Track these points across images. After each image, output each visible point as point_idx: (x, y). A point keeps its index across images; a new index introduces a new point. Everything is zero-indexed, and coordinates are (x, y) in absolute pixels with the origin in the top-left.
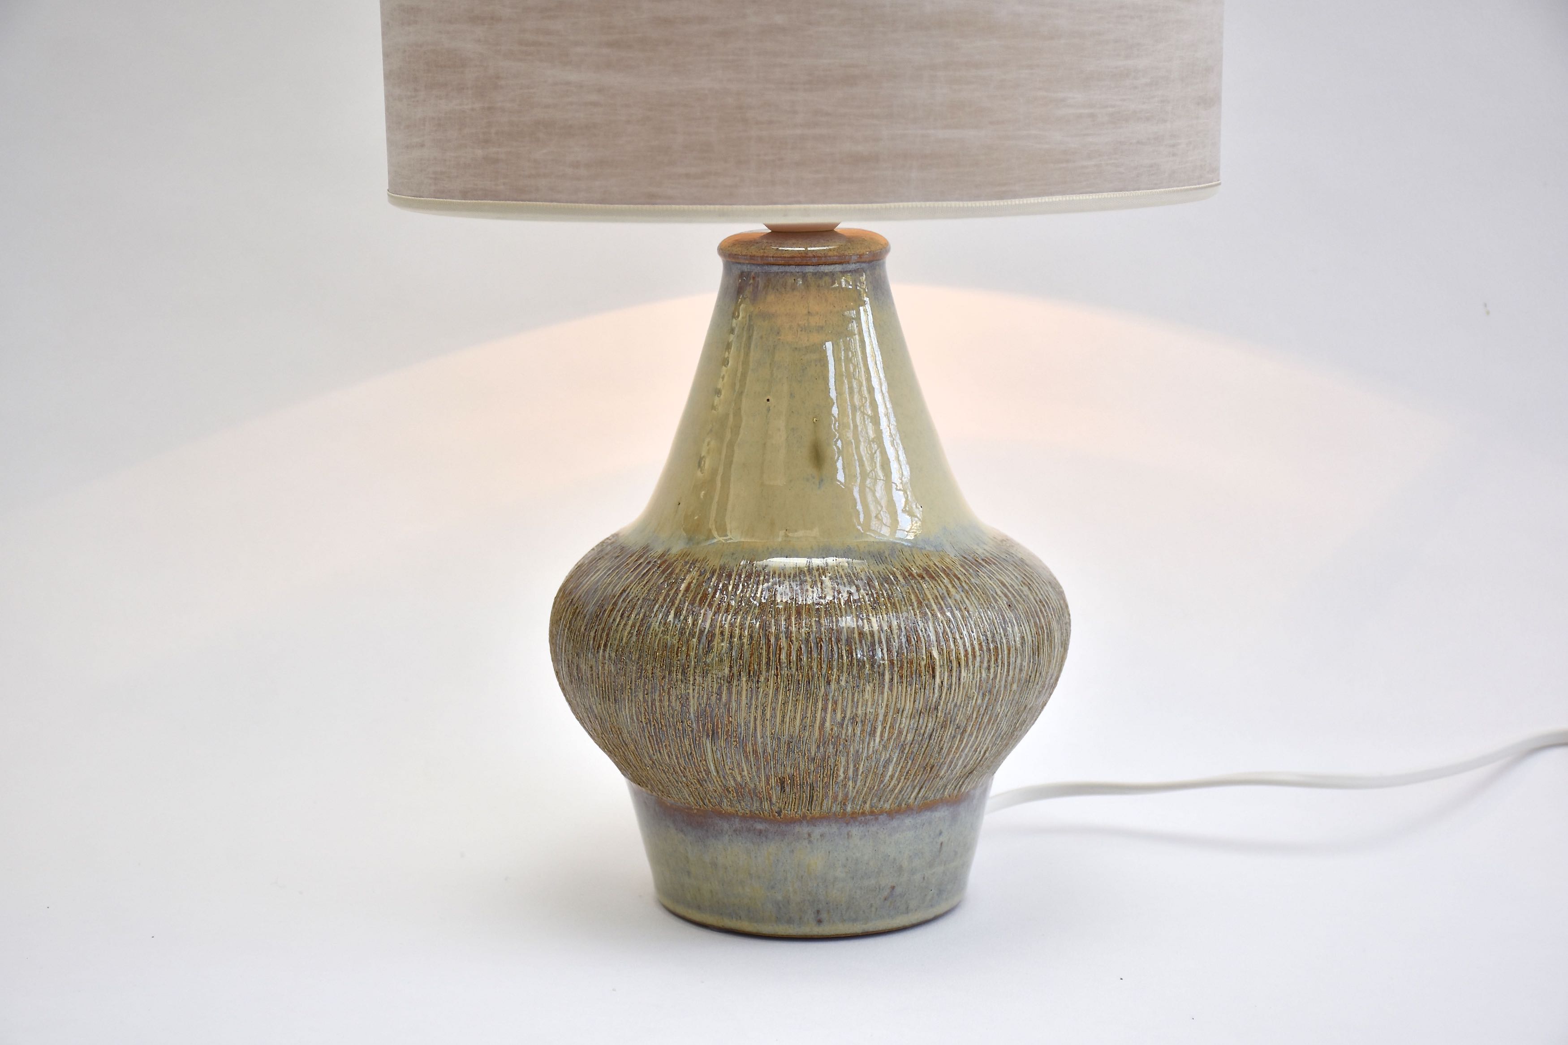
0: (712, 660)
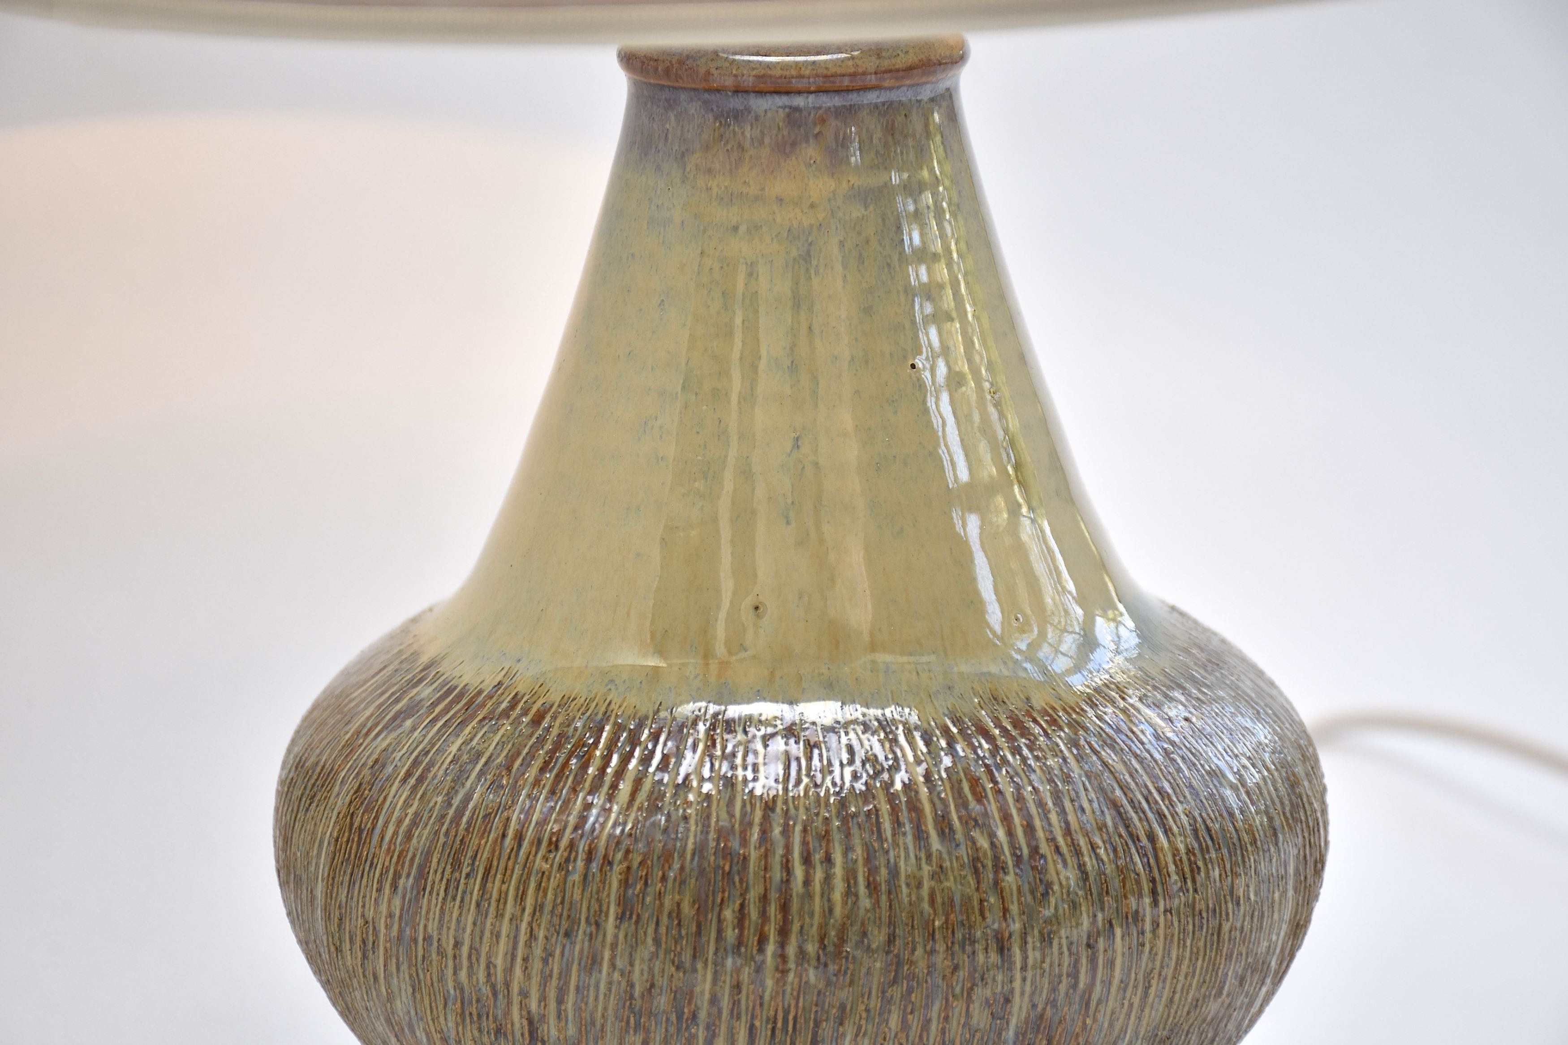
0: (1056, 908)
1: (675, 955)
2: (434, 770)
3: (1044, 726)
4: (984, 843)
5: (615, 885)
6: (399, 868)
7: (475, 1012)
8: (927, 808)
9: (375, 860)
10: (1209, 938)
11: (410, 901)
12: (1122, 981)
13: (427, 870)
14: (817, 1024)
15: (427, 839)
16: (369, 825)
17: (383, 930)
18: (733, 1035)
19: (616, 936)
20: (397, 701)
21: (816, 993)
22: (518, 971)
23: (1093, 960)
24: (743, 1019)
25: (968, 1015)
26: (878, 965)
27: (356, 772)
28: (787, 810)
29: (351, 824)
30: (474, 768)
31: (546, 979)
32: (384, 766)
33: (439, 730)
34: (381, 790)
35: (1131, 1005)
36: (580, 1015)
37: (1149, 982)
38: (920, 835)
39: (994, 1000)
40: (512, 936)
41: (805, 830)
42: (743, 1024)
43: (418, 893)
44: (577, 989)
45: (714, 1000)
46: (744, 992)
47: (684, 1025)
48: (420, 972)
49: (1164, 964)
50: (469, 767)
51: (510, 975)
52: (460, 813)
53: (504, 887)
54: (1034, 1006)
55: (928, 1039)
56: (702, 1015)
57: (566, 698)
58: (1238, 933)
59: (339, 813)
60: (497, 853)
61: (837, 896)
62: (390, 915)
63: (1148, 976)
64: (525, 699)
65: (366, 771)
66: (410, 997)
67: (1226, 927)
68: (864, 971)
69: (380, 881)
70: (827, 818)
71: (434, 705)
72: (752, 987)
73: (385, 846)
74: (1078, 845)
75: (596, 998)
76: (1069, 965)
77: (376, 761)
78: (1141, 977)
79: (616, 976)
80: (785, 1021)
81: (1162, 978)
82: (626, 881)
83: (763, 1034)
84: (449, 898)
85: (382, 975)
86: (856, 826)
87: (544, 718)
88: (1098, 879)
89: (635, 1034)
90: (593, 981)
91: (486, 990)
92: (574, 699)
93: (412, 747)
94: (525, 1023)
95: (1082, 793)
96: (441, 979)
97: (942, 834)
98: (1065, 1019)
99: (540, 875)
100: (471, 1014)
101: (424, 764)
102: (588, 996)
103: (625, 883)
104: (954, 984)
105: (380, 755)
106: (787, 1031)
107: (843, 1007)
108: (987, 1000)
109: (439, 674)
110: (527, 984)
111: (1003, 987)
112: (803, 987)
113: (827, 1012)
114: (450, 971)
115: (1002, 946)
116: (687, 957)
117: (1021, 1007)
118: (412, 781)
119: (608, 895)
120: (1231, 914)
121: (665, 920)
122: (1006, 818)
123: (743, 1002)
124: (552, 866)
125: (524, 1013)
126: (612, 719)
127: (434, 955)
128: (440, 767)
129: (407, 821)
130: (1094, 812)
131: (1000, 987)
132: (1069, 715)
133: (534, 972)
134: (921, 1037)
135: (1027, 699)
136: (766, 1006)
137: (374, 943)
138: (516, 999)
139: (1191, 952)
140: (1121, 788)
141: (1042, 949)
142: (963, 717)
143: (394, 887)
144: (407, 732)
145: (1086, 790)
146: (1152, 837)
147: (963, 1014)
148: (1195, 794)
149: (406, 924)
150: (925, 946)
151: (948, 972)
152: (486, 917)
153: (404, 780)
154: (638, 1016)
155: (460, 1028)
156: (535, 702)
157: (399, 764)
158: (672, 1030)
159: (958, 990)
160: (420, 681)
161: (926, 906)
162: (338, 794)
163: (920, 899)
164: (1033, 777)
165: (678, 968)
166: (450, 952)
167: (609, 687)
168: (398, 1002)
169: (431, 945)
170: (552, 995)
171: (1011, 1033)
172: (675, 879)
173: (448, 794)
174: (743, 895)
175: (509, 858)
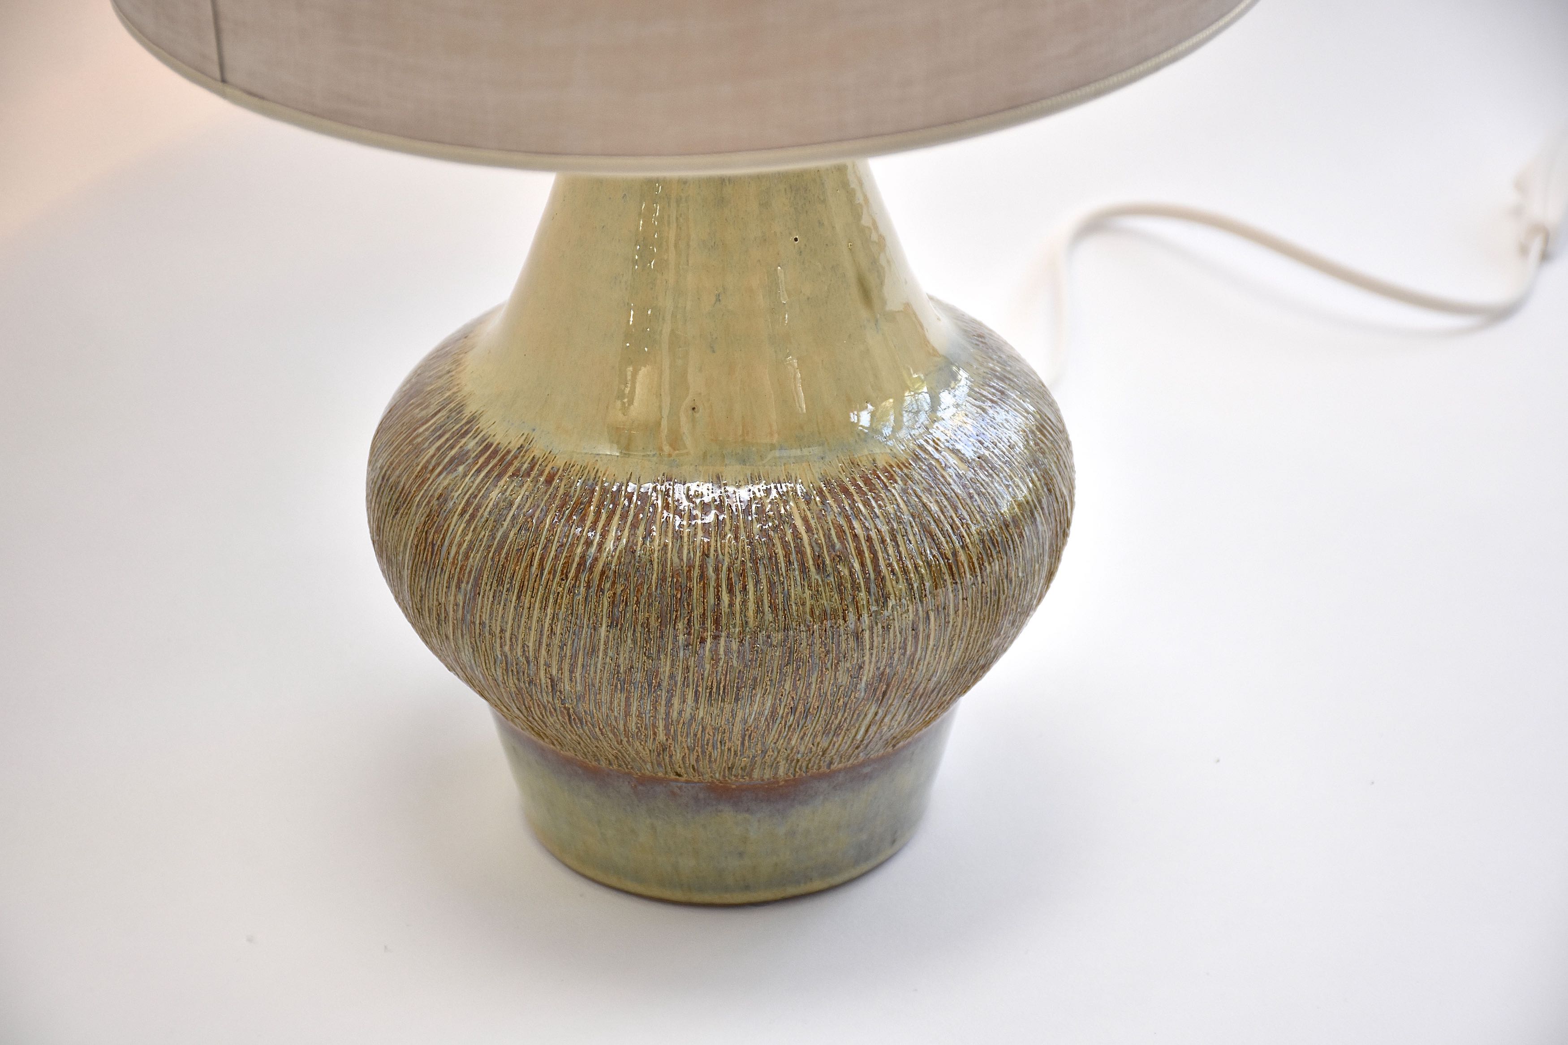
1: (646, 650)
2: (481, 511)
3: (885, 480)
4: (845, 572)
5: (606, 604)
6: (461, 576)
7: (515, 670)
8: (808, 550)
9: (444, 568)
10: (991, 607)
11: (469, 599)
12: (934, 645)
13: (480, 581)
14: (738, 689)
15: (479, 560)
16: (439, 543)
17: (451, 613)
18: (684, 695)
19: (608, 637)
20: (452, 447)
21: (737, 671)
22: (543, 652)
23: (916, 637)
24: (691, 687)
25: (836, 679)
26: (777, 654)
27: (427, 500)
28: (717, 555)
29: (426, 539)
30: (508, 513)
31: (561, 659)
32: (446, 501)
33: (483, 480)
34: (446, 519)
35: (940, 657)
36: (585, 680)
37: (952, 642)
38: (804, 569)
39: (852, 668)
40: (539, 630)
41: (729, 570)
42: (691, 690)
43: (475, 595)
44: (583, 665)
45: (672, 676)
46: (691, 671)
47: (653, 690)
48: (478, 642)
49: (962, 630)
50: (505, 512)
51: (538, 653)
52: (501, 547)
53: (533, 600)
54: (878, 669)
55: (809, 693)
56: (665, 684)
57: (568, 464)
58: (1011, 599)
59: (417, 528)
60: (527, 577)
61: (751, 613)
62: (457, 605)
63: (951, 641)
64: (539, 462)
65: (434, 502)
66: (471, 653)
67: (1003, 597)
68: (768, 658)
69: (449, 582)
70: (743, 561)
71: (478, 457)
72: (696, 669)
73: (450, 560)
74: (907, 566)
75: (595, 672)
76: (900, 642)
77: (441, 495)
78: (947, 641)
79: (608, 660)
80: (718, 688)
81: (961, 639)
82: (613, 602)
83: (704, 695)
84: (496, 602)
85: (452, 637)
86: (762, 565)
87: (553, 479)
88: (919, 587)
89: (621, 692)
90: (593, 662)
91: (523, 660)
92: (573, 466)
93: (465, 490)
94: (549, 681)
95: (909, 529)
96: (492, 648)
97: (818, 567)
98: (898, 673)
99: (556, 595)
100: (512, 670)
101: (474, 505)
102: (590, 670)
103: (613, 604)
104: (827, 661)
105: (443, 490)
106: (719, 693)
107: (755, 679)
108: (848, 669)
109: (479, 430)
110: (550, 659)
111: (858, 660)
112: (729, 669)
113: (745, 682)
114: (498, 645)
115: (858, 636)
116: (654, 651)
117: (869, 670)
118: (467, 517)
119: (602, 611)
120: (1006, 589)
121: (639, 628)
122: (860, 553)
123: (691, 677)
124: (564, 589)
125: (548, 676)
126: (599, 483)
127: (487, 634)
128: (485, 510)
129: (465, 545)
130: (917, 542)
131: (855, 661)
132: (901, 469)
133: (554, 654)
134: (805, 693)
135: (874, 461)
136: (705, 679)
137: (445, 617)
138: (542, 668)
139: (980, 619)
140: (935, 521)
141: (883, 636)
142: (831, 479)
143: (458, 587)
144: (461, 475)
145: (912, 527)
146: (955, 554)
147: (832, 678)
148: (983, 514)
149: (468, 613)
150: (808, 641)
151: (823, 655)
152: (521, 617)
153: (462, 515)
154: (622, 683)
155: (505, 677)
156: (546, 466)
157: (456, 502)
158: (645, 692)
159: (829, 665)
160: (466, 433)
161: (808, 617)
162: (416, 514)
163: (805, 613)
164: (877, 521)
165: (648, 657)
166: (498, 635)
167: (596, 458)
168: (463, 654)
169: (485, 627)
170: (566, 667)
171: (863, 684)
172: (645, 603)
173: (492, 530)
174: (690, 613)
175: (535, 581)
